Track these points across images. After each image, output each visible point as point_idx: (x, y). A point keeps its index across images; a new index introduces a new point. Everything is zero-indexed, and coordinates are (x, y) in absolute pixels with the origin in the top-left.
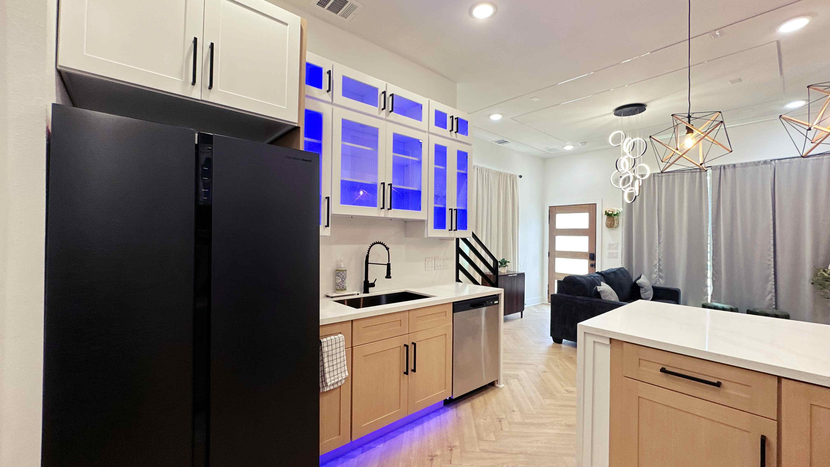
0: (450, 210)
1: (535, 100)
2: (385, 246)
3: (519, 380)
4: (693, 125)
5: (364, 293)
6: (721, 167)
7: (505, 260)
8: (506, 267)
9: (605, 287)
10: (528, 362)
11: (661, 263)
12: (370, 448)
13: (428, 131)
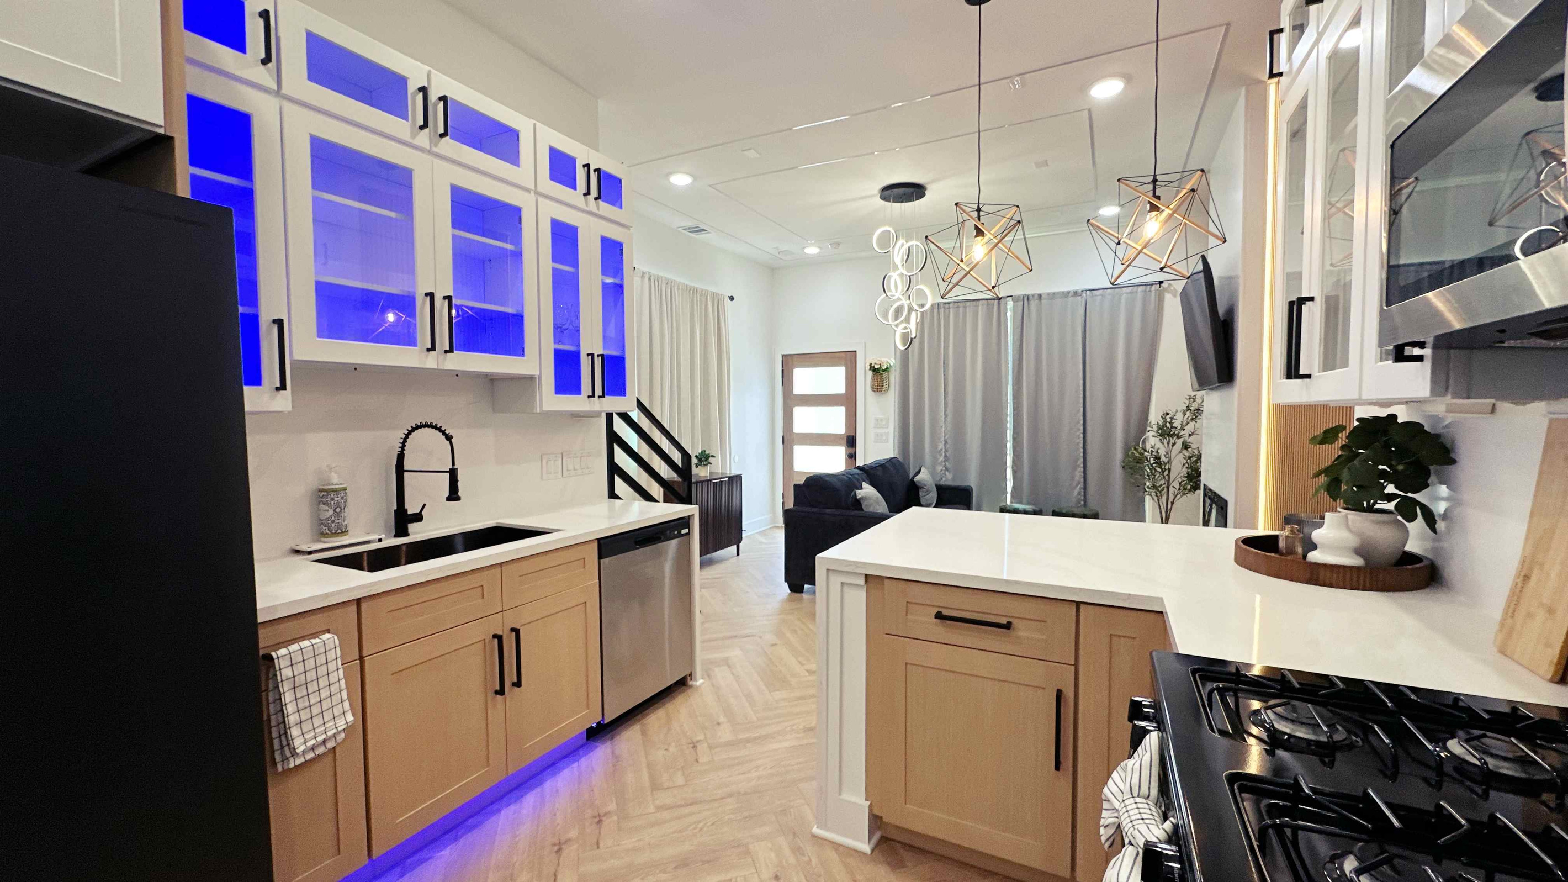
0: (590, 357)
1: (752, 154)
2: (443, 432)
3: (729, 667)
4: (983, 224)
5: (396, 536)
6: (1024, 297)
7: (707, 453)
8: (709, 465)
9: (867, 490)
10: (747, 632)
11: (948, 446)
12: (421, 862)
13: (533, 188)
